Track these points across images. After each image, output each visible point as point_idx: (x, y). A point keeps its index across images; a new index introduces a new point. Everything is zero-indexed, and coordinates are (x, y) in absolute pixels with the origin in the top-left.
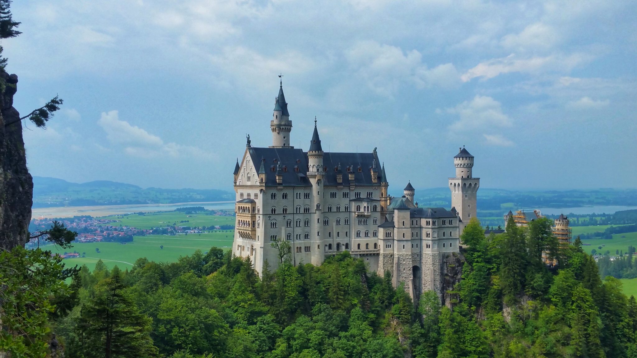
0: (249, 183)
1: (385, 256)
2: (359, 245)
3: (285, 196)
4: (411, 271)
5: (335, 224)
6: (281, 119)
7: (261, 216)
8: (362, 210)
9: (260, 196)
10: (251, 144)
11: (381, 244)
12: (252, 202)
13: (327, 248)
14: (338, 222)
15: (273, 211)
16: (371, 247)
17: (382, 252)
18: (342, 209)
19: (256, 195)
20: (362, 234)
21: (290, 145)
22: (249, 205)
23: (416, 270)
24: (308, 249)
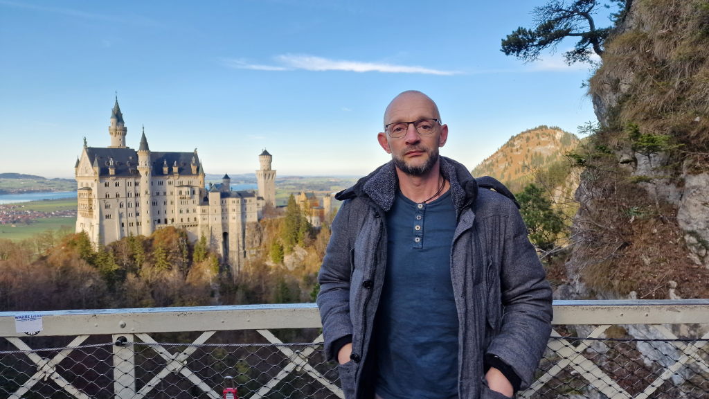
0: (87, 175)
1: (202, 226)
2: (182, 219)
3: (117, 185)
4: (222, 235)
5: (163, 204)
6: (117, 124)
7: (97, 200)
8: (184, 193)
9: (96, 185)
10: (87, 144)
11: (199, 218)
12: (89, 189)
13: (156, 222)
14: (165, 203)
15: (107, 196)
16: (192, 221)
17: (200, 223)
18: (168, 193)
19: (92, 185)
20: (184, 211)
21: (127, 145)
22: (86, 192)
23: (225, 235)
24: (138, 224)
